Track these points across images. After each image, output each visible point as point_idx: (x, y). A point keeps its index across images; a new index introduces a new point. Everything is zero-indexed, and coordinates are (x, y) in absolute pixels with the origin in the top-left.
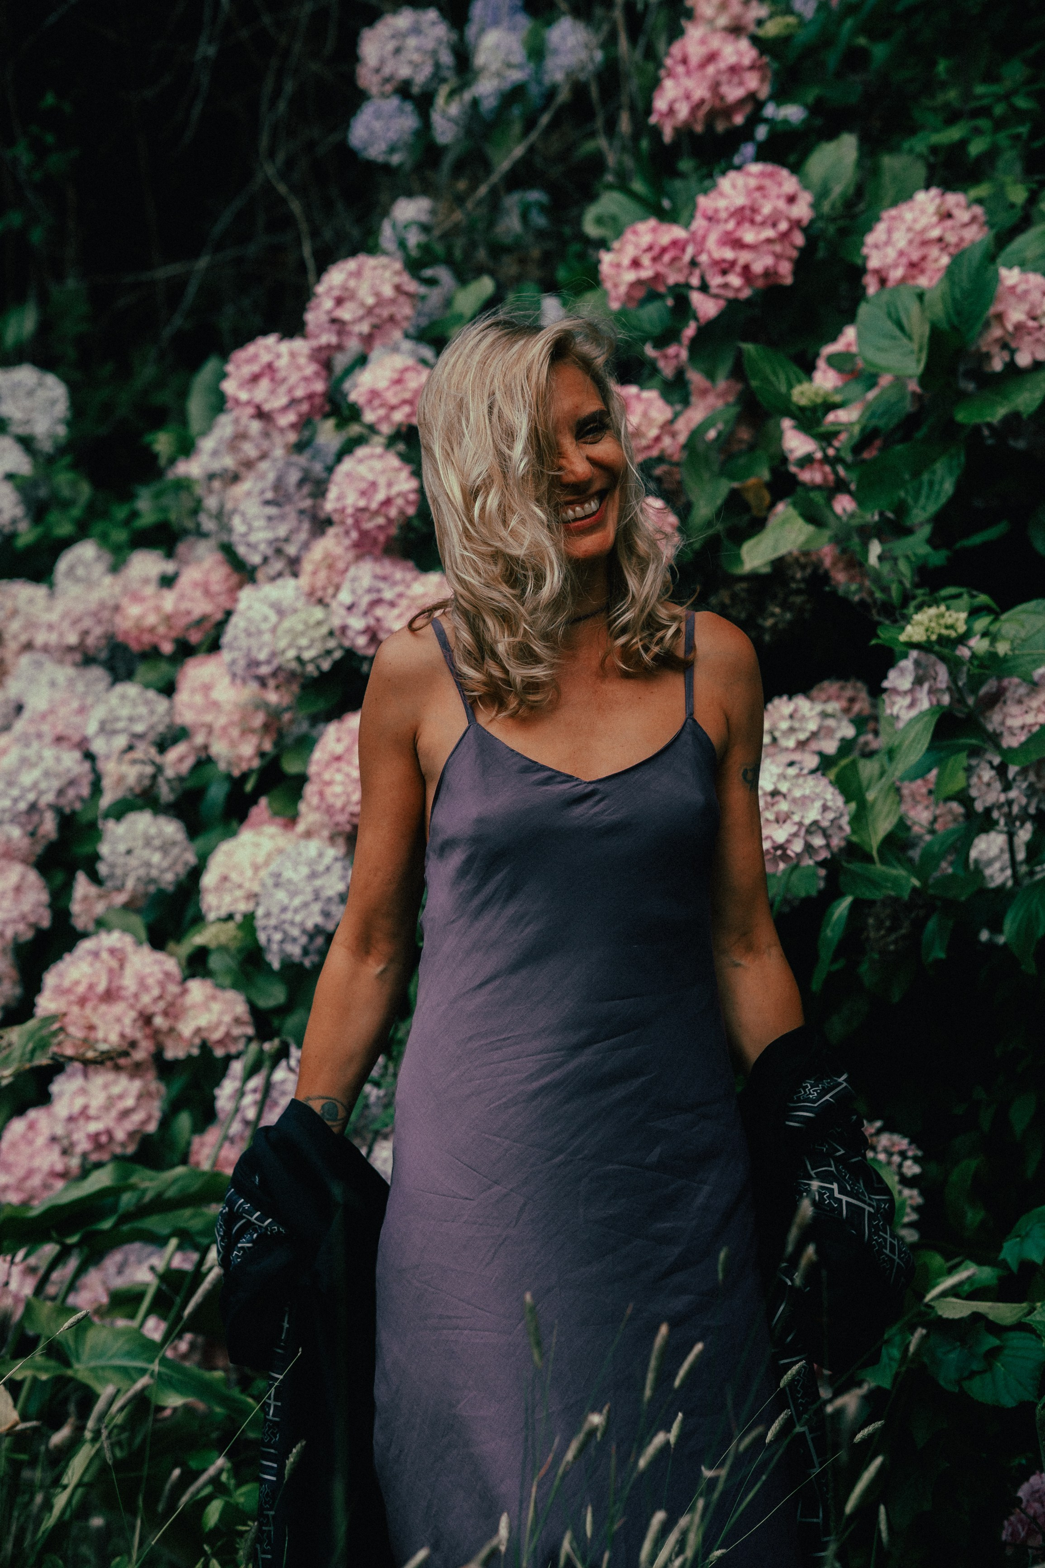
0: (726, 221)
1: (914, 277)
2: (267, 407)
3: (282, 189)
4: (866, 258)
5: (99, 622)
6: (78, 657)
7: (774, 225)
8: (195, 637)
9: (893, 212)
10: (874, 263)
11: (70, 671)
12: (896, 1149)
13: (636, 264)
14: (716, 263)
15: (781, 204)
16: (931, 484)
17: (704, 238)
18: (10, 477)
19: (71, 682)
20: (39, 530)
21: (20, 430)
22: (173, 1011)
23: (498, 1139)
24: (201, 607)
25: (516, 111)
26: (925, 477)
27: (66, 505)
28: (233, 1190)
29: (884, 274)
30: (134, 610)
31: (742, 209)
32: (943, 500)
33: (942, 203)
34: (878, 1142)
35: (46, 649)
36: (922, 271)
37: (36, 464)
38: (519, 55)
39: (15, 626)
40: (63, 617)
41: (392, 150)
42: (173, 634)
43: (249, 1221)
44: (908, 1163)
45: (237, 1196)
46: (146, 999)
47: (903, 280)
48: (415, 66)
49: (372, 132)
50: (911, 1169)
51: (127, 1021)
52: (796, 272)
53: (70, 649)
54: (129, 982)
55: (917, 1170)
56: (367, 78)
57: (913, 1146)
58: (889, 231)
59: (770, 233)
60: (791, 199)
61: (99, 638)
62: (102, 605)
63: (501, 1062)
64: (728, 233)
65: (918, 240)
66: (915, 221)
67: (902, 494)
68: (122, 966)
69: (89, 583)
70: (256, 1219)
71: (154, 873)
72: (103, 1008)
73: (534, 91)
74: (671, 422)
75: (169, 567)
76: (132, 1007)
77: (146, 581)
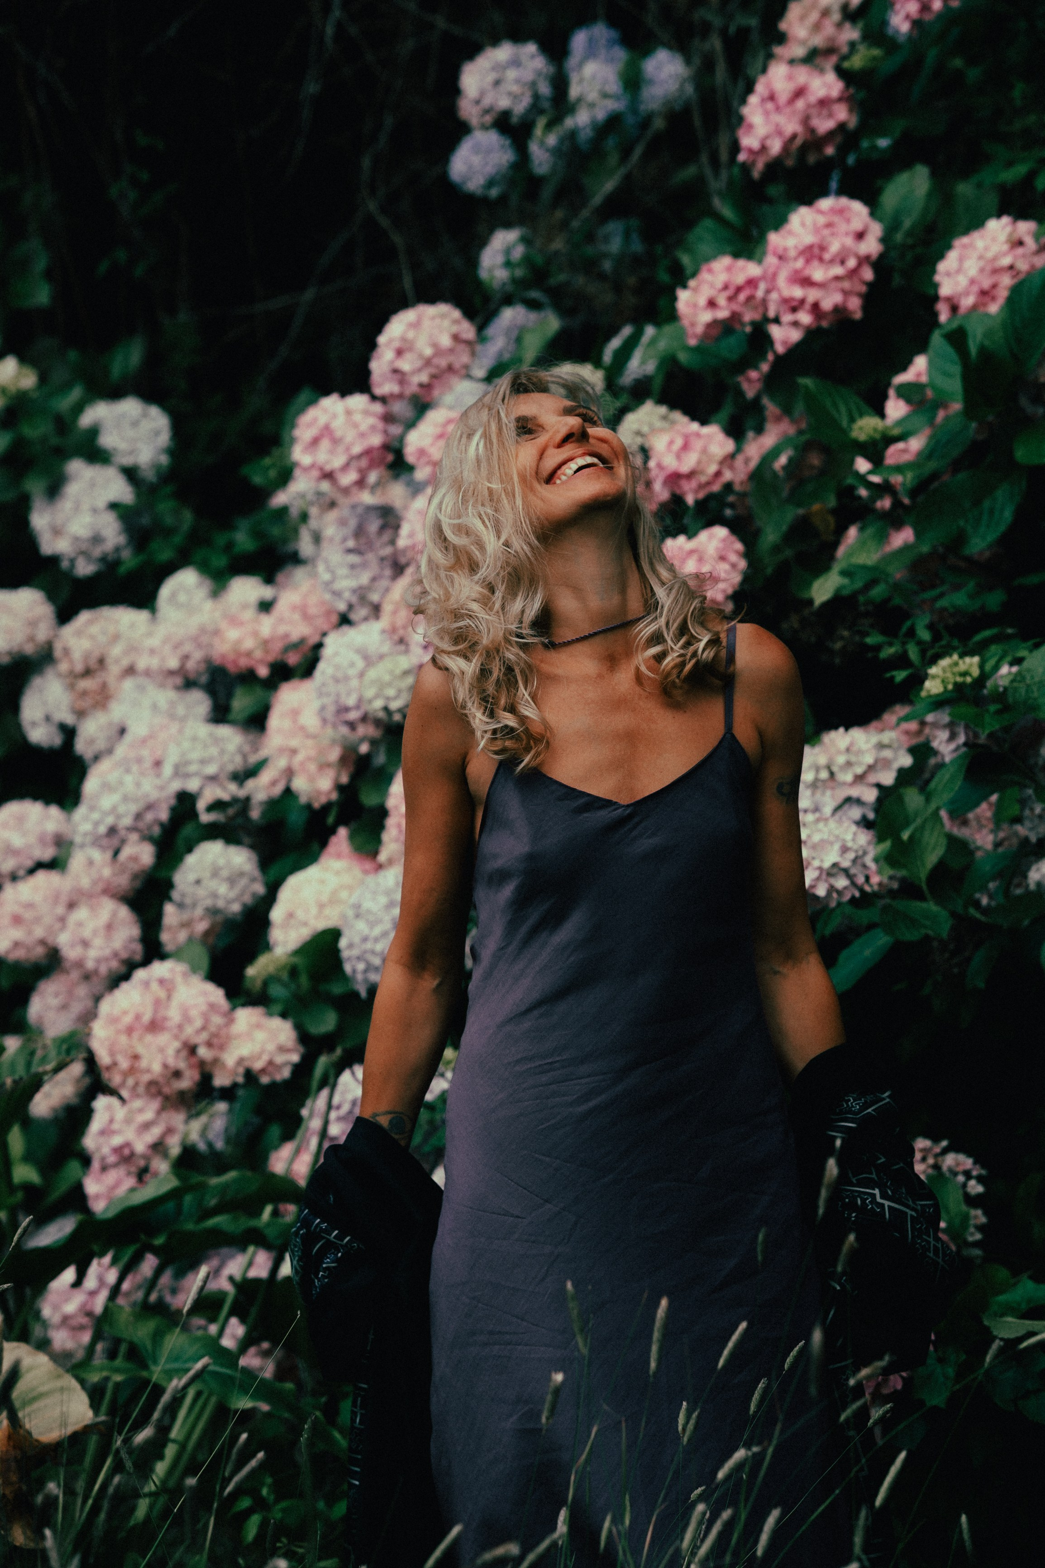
0: (796, 259)
1: (985, 305)
2: (328, 468)
3: (384, 222)
4: (936, 286)
5: (199, 646)
6: (179, 681)
7: (843, 262)
8: (293, 659)
9: (965, 240)
10: (945, 290)
11: (171, 694)
12: (961, 1168)
13: (712, 304)
14: (785, 301)
15: (849, 241)
16: (992, 512)
17: (775, 275)
18: (114, 506)
19: (172, 704)
20: (141, 558)
21: (127, 461)
22: (217, 1042)
23: (547, 1159)
24: (298, 630)
25: (611, 142)
26: (986, 504)
27: (168, 532)
28: (307, 1211)
29: (955, 301)
30: (233, 634)
31: (810, 248)
32: (1002, 528)
33: (1014, 231)
34: (943, 1161)
35: (148, 673)
36: (994, 299)
37: (138, 494)
38: (614, 86)
39: (116, 651)
40: (165, 641)
41: (490, 183)
42: (271, 658)
43: (328, 1240)
44: (972, 1182)
45: (311, 1217)
46: (189, 1030)
47: (974, 307)
48: (515, 97)
49: (470, 167)
50: (975, 1188)
51: (171, 1051)
52: (865, 308)
53: (171, 673)
54: (174, 1014)
55: (980, 1189)
56: (468, 109)
57: (978, 1166)
58: (961, 259)
59: (838, 270)
60: (860, 236)
61: (199, 662)
62: (203, 630)
63: (550, 1084)
64: (796, 272)
65: (988, 268)
66: (986, 249)
67: (962, 523)
68: (169, 997)
69: (190, 609)
70: (335, 1237)
71: (221, 904)
72: (149, 1038)
73: (630, 120)
74: (732, 456)
75: (267, 592)
76: (176, 1037)
77: (245, 606)
